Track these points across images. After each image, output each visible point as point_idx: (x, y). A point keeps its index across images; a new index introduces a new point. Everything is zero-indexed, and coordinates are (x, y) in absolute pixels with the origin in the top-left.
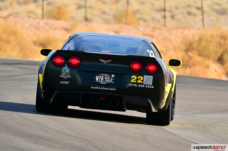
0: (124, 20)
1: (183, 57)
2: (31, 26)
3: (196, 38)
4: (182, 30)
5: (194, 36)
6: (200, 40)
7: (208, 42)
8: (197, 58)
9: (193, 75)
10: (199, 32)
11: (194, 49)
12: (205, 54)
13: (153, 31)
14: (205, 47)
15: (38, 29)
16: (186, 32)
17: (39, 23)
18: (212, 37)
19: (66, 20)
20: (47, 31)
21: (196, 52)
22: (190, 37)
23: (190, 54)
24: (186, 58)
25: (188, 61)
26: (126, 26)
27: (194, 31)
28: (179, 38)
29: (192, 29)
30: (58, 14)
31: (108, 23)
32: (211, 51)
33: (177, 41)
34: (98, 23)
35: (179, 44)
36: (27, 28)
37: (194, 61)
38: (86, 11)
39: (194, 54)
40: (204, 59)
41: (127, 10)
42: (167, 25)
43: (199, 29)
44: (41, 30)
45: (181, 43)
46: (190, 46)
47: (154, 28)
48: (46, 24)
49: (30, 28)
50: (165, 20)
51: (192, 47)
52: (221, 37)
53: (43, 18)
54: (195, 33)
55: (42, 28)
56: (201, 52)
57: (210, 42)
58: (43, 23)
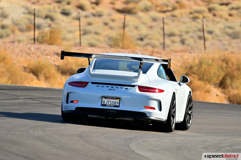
0: (121, 45)
2: (21, 51)
3: (197, 62)
4: (182, 54)
5: (194, 60)
6: (201, 63)
7: (208, 65)
10: (200, 55)
11: (194, 74)
12: (205, 78)
14: (205, 71)
16: (187, 56)
17: (30, 49)
18: (213, 60)
19: (58, 45)
20: (38, 57)
21: (197, 77)
22: (190, 61)
26: (123, 50)
27: (194, 55)
28: (179, 62)
29: (192, 52)
30: (50, 38)
31: (104, 48)
32: (212, 75)
33: (177, 65)
34: (93, 48)
35: (178, 68)
36: (18, 53)
37: (193, 86)
38: (80, 35)
39: (194, 78)
40: (205, 83)
41: (124, 34)
42: (166, 49)
43: (200, 53)
44: (32, 55)
45: (180, 67)
46: (190, 70)
47: (153, 52)
48: (38, 49)
49: (20, 54)
50: (164, 44)
51: (192, 70)
52: (224, 61)
53: (34, 43)
54: (196, 56)
55: (33, 54)
56: (201, 76)
57: (211, 65)
58: (35, 49)
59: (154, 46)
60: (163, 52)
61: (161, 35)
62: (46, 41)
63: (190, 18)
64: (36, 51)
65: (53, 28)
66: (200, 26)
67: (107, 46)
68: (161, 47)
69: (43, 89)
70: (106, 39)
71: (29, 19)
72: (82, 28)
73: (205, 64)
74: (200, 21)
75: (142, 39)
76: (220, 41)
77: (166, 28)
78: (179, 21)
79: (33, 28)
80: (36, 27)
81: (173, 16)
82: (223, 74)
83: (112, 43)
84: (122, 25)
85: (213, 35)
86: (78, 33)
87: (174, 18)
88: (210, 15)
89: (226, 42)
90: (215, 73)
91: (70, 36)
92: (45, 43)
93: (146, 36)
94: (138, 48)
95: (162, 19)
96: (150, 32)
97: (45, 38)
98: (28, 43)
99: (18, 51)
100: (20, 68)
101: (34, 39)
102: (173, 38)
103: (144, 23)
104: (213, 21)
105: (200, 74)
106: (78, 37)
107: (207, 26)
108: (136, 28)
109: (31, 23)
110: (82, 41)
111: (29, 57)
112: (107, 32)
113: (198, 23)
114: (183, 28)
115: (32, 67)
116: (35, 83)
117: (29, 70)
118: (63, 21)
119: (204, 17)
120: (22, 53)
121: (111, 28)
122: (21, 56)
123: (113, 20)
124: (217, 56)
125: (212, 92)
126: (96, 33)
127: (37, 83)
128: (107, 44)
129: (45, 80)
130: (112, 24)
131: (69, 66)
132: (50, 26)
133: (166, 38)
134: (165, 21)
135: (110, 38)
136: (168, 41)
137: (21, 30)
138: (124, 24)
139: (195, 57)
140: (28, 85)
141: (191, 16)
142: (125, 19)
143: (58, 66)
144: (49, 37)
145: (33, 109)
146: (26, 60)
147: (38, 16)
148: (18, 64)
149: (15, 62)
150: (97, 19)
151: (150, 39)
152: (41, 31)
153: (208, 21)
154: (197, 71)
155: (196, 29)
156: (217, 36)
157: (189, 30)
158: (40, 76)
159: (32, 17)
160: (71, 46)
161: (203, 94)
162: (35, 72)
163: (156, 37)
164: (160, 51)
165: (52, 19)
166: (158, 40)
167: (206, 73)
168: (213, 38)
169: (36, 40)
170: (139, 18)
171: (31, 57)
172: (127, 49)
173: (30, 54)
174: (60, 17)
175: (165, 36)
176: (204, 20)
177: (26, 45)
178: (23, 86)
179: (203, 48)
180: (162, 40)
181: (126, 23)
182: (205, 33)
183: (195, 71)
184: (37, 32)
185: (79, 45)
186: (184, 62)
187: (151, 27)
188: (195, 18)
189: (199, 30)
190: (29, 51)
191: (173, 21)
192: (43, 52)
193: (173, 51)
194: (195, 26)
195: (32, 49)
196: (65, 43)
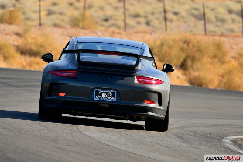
0: (81, 25)
3: (158, 43)
4: (142, 35)
5: (155, 41)
6: (162, 45)
7: (170, 47)
10: (161, 36)
13: (111, 36)
14: (166, 52)
16: (147, 37)
18: (174, 41)
19: (18, 25)
26: (83, 31)
27: (155, 36)
29: (153, 33)
32: (173, 56)
41: (84, 14)
42: (127, 29)
43: (161, 34)
47: (113, 33)
52: (185, 42)
56: (162, 58)
57: (172, 46)
60: (124, 33)
62: (6, 21)
73: (166, 45)
75: (107, 20)
76: (186, 22)
82: (183, 56)
85: (179, 16)
89: (192, 24)
90: (176, 55)
92: (5, 23)
93: (111, 17)
94: (99, 28)
97: (5, 18)
102: (138, 19)
103: (110, 4)
105: (161, 56)
121: (76, 9)
123: (78, 1)
124: (178, 37)
129: (4, 60)
131: (28, 47)
139: (156, 38)
143: (18, 47)
144: (8, 16)
151: (115, 20)
154: (158, 52)
156: (183, 17)
160: (31, 26)
164: (121, 32)
167: (167, 55)
168: (178, 20)
172: (87, 29)
185: (39, 25)
192: (3, 32)
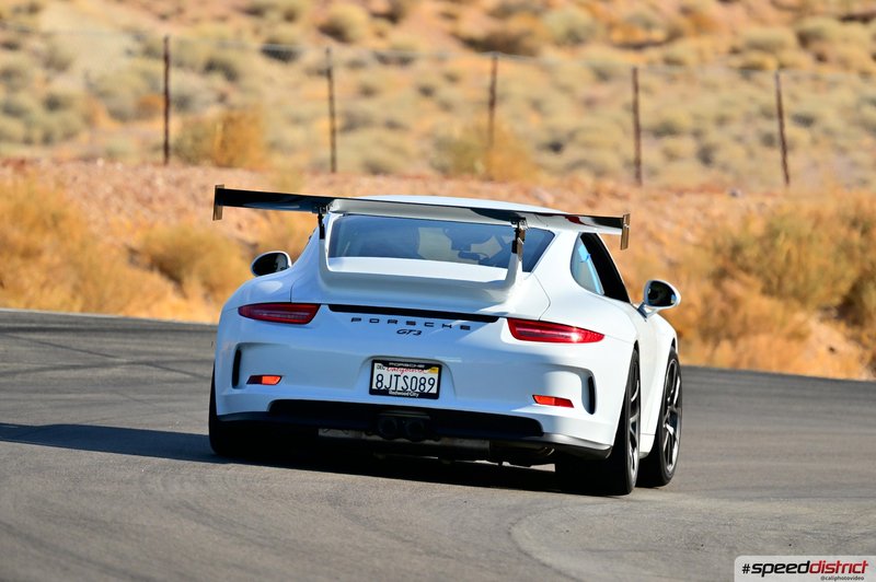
0: (480, 166)
1: (706, 300)
2: (118, 191)
3: (757, 227)
4: (702, 199)
5: (746, 221)
6: (772, 233)
7: (799, 241)
8: (756, 303)
9: (744, 366)
10: (769, 202)
11: (747, 270)
12: (789, 285)
13: (591, 205)
14: (788, 261)
15: (147, 202)
16: (720, 205)
17: (149, 183)
18: (818, 219)
19: (252, 170)
20: (181, 212)
21: (758, 284)
22: (733, 225)
23: (734, 288)
24: (718, 304)
25: (723, 314)
26: (488, 187)
27: (746, 201)
28: (691, 229)
29: (739, 192)
30: (224, 144)
31: (418, 177)
32: (814, 275)
33: (683, 241)
34: (380, 180)
35: (690, 251)
36: (107, 199)
37: (745, 317)
38: (333, 132)
39: (746, 285)
40: (787, 307)
41: (491, 129)
42: (645, 181)
43: (769, 194)
44: (158, 206)
45: (697, 246)
46: (733, 259)
47: (597, 194)
48: (178, 183)
49: (115, 200)
50: (638, 163)
51: (739, 260)
52: (854, 223)
53: (166, 162)
54: (753, 207)
55: (162, 200)
56: (775, 281)
57: (810, 238)
58: (168, 182)
59: (600, 173)
60: (635, 194)
61: (625, 132)
62: (208, 156)
63: (731, 67)
64: (172, 189)
65: (232, 108)
66: (769, 99)
67: (429, 172)
68: (628, 175)
69: (198, 328)
70: (427, 146)
71: (146, 75)
72: (338, 107)
73: (787, 235)
74: (767, 78)
75: (556, 147)
76: (842, 151)
77: (646, 104)
78: (690, 79)
79: (161, 105)
80: (172, 103)
81: (671, 62)
82: (851, 273)
83: (447, 160)
84: (485, 96)
85: (816, 129)
86: (324, 125)
87: (676, 71)
88: (804, 60)
90: (823, 270)
91: (295, 135)
92: (206, 162)
93: (572, 135)
94: (544, 177)
95: (629, 74)
96: (587, 121)
97: (206, 145)
98: (144, 163)
99: (109, 190)
100: (114, 252)
101: (166, 147)
102: (670, 142)
103: (566, 89)
104: (816, 78)
105: (769, 273)
106: (327, 139)
107: (794, 98)
108: (536, 105)
109: (153, 88)
110: (340, 153)
111: (146, 212)
112: (432, 120)
113: (760, 86)
114: (708, 104)
115: (158, 249)
116: (171, 307)
117: (146, 260)
118: (270, 81)
119: (782, 66)
120: (122, 197)
121: (446, 107)
122: (120, 210)
123: (452, 79)
124: (830, 207)
125: (812, 339)
126: (392, 125)
127: (175, 309)
128: (432, 165)
129: (206, 297)
130: (448, 92)
132: (222, 98)
133: (644, 141)
134: (643, 79)
135: (443, 145)
136: (651, 154)
137: (119, 116)
138: (492, 90)
139: (748, 209)
140: (143, 315)
141: (737, 61)
142: (494, 73)
143: (254, 247)
144: (218, 139)
145: (162, 401)
146: (137, 225)
147: (180, 65)
148: (109, 239)
149: (95, 229)
150: (393, 73)
151: (588, 145)
152: (190, 118)
153: (796, 79)
154: (759, 259)
155: (754, 108)
156: (829, 133)
157: (727, 111)
158: (186, 280)
159: (159, 67)
160: (300, 172)
161: (780, 343)
162: (171, 267)
163: (609, 138)
164: (624, 189)
165: (231, 74)
166: (616, 148)
167: (793, 269)
168: (815, 142)
169: (171, 152)
170: (547, 69)
171: (153, 211)
172: (503, 181)
173: (150, 200)
174: (260, 68)
175: (642, 134)
176: (783, 75)
177: (136, 169)
178: (125, 319)
179: (780, 177)
180: (629, 149)
181: (499, 90)
182: (787, 122)
183: (751, 263)
184: (176, 123)
185: (329, 167)
186: (711, 230)
187: (590, 104)
188: (748, 71)
189: (766, 114)
190: (147, 191)
191: (672, 79)
192: (199, 194)
193: (668, 189)
194: (752, 99)
195: (159, 182)
196: (278, 160)
